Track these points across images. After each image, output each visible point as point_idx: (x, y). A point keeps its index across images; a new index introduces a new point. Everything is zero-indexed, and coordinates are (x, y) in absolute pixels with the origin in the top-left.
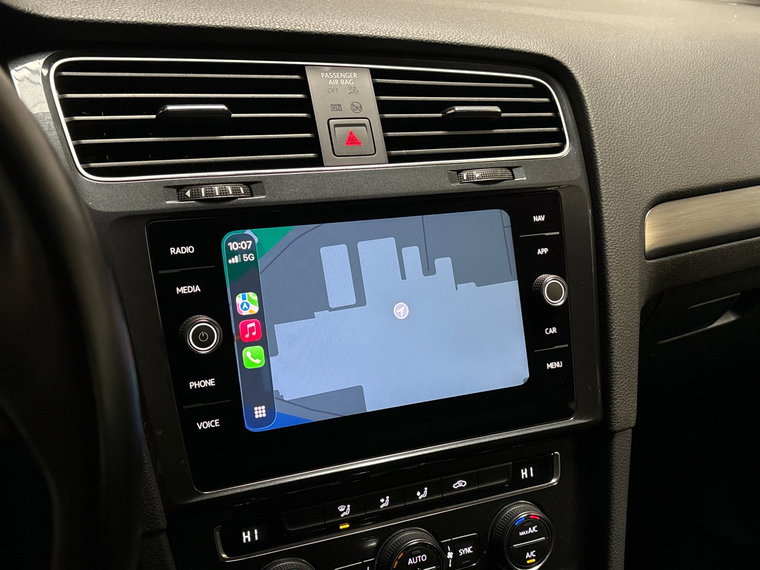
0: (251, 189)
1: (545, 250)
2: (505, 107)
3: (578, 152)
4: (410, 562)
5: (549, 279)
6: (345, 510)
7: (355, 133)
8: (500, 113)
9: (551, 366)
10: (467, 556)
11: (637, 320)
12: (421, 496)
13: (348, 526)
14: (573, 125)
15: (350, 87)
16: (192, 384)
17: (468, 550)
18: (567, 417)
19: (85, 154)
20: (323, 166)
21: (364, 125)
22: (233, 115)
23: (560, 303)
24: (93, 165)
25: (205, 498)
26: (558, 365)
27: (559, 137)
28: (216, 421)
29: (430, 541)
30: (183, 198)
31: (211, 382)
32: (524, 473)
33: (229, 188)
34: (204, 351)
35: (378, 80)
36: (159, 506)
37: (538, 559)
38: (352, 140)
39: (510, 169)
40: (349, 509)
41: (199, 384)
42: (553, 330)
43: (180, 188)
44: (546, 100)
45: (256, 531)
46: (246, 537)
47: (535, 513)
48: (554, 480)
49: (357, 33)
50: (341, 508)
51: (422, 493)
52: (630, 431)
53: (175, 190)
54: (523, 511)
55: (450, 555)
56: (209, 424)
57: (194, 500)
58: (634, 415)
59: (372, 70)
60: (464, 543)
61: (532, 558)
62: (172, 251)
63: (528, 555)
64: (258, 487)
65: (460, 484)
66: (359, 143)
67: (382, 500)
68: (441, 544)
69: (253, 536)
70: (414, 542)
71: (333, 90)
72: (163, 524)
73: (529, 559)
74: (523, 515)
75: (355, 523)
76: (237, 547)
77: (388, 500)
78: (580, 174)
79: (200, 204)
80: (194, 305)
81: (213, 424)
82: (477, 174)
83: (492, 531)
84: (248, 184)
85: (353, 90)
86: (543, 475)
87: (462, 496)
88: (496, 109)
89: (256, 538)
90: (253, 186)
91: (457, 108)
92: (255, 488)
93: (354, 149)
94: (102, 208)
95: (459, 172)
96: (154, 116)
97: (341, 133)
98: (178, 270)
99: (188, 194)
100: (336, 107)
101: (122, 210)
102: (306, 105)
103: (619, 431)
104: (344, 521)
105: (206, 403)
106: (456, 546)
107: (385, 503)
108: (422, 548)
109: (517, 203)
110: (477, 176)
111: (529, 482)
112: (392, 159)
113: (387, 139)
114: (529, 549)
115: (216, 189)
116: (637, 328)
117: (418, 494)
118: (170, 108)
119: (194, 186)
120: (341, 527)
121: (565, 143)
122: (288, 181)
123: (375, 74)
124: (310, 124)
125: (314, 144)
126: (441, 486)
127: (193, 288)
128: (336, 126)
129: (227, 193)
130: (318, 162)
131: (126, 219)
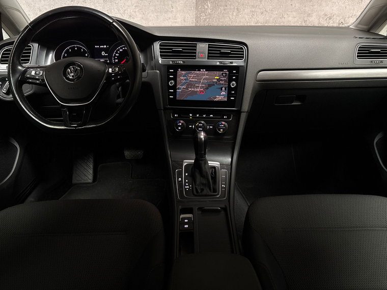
1: (235, 77)
2: (232, 51)
4: (199, 125)
6: (191, 115)
7: (203, 54)
9: (232, 98)
10: (211, 128)
12: (204, 116)
13: (191, 118)
14: (246, 55)
15: (204, 47)
18: (233, 108)
19: (161, 56)
22: (183, 51)
23: (234, 87)
25: (168, 107)
27: (243, 57)
28: (173, 97)
30: (173, 63)
31: (173, 91)
32: (225, 117)
34: (171, 85)
35: (209, 46)
36: (162, 106)
39: (231, 62)
41: (171, 91)
42: (233, 92)
43: (173, 61)
48: (230, 120)
52: (246, 112)
55: (208, 127)
56: (171, 97)
59: (208, 44)
60: (211, 126)
62: (170, 70)
65: (212, 116)
68: (207, 125)
71: (200, 47)
72: (162, 109)
76: (174, 116)
78: (245, 64)
79: (175, 64)
80: (172, 79)
84: (183, 61)
86: (229, 118)
87: (211, 118)
88: (230, 51)
89: (177, 116)
91: (222, 51)
93: (202, 57)
94: (162, 63)
95: (220, 62)
96: (171, 51)
100: (200, 50)
102: (195, 50)
103: (243, 112)
105: (171, 94)
107: (198, 115)
109: (231, 68)
111: (225, 119)
112: (208, 59)
113: (208, 56)
118: (174, 49)
119: (177, 61)
122: (189, 61)
124: (195, 53)
125: (195, 56)
126: (208, 114)
127: (172, 76)
128: (200, 53)
130: (195, 59)
131: (164, 65)
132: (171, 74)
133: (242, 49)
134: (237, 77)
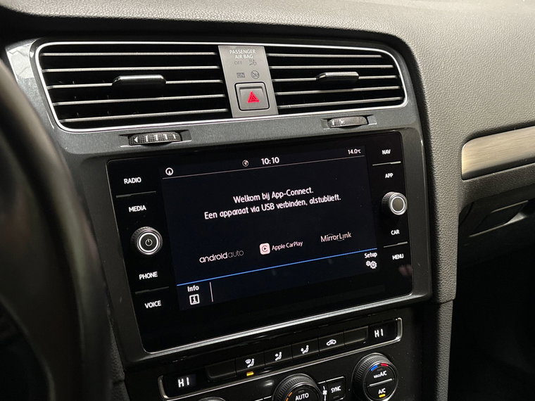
0: (181, 136)
1: (391, 175)
2: (361, 72)
3: (413, 103)
4: (297, 398)
5: (393, 196)
6: (250, 363)
7: (255, 93)
8: (358, 77)
9: (395, 257)
10: (336, 393)
11: (457, 224)
12: (305, 351)
13: (252, 374)
14: (410, 84)
15: (250, 60)
16: (141, 276)
17: (338, 389)
18: (407, 293)
19: (62, 113)
20: (232, 117)
21: (261, 87)
22: (167, 82)
23: (402, 212)
24: (67, 120)
25: (152, 357)
26: (401, 256)
27: (400, 93)
28: (159, 302)
29: (310, 383)
30: (132, 143)
31: (154, 275)
32: (377, 334)
33: (165, 135)
34: (149, 253)
35: (271, 55)
37: (387, 394)
38: (253, 98)
39: (366, 117)
40: (253, 362)
41: (146, 276)
42: (397, 232)
43: (130, 136)
44: (391, 66)
45: (188, 379)
46: (181, 383)
47: (385, 361)
48: (398, 338)
49: (255, 21)
50: (248, 361)
51: (305, 349)
52: (452, 302)
53: (127, 137)
54: (376, 360)
55: (325, 392)
56: (154, 304)
57: (144, 359)
58: (455, 291)
59: (265, 47)
60: (335, 384)
61: (383, 393)
62: (126, 181)
63: (380, 392)
64: (189, 348)
65: (332, 342)
66: (258, 101)
67: (277, 355)
68: (318, 385)
69: (185, 382)
70: (299, 384)
71: (238, 62)
73: (381, 394)
74: (377, 363)
75: (257, 371)
76: (173, 389)
77: (280, 355)
78: (415, 120)
79: (145, 147)
80: (141, 220)
81: (157, 304)
82: (342, 121)
83: (354, 375)
84: (179, 132)
85: (253, 62)
86: (390, 334)
87: (332, 351)
88: (355, 74)
89: (188, 384)
90: (182, 133)
91: (328, 74)
92: (187, 349)
93: (254, 105)
94: (75, 152)
95: (329, 120)
96: (111, 84)
97: (245, 94)
98: (130, 195)
99: (136, 140)
100: (241, 75)
101: (89, 153)
102: (219, 74)
103: (444, 303)
104: (250, 370)
106: (329, 386)
107: (279, 357)
108: (305, 388)
110: (342, 122)
112: (281, 112)
113: (277, 97)
114: (381, 387)
115: (156, 136)
116: (457, 230)
117: (302, 350)
118: (122, 78)
119: (140, 134)
120: (248, 375)
121: (404, 97)
122: (207, 129)
123: (268, 50)
124: (222, 88)
125: (225, 102)
127: (141, 207)
128: (241, 88)
129: (164, 139)
130: (228, 115)
131: (93, 160)
132: (136, 195)
133: (386, 60)
134: (398, 171)
